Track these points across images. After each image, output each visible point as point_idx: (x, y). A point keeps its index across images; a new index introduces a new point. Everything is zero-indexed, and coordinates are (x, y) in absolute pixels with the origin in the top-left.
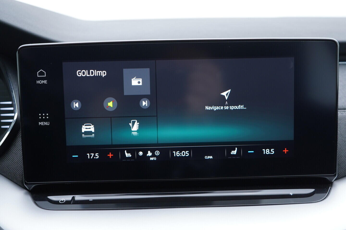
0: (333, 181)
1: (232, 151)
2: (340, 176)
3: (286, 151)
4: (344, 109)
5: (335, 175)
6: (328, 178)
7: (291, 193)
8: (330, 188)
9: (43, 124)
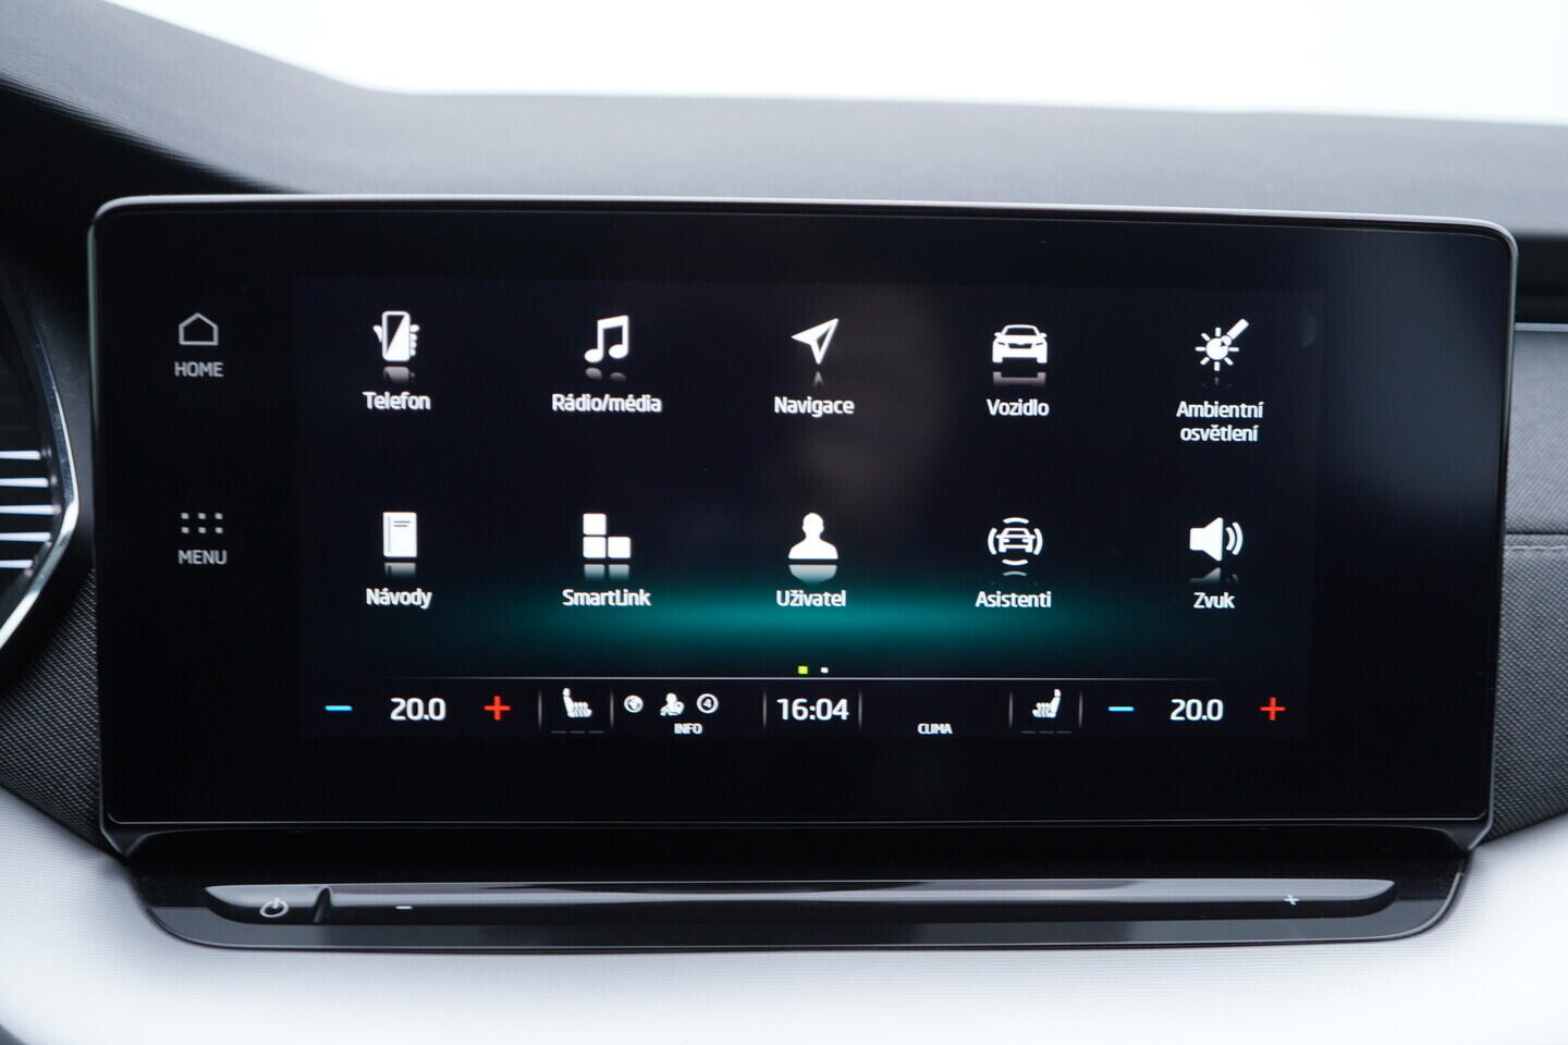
0: (1471, 847)
1: (1038, 705)
2: (1502, 824)
3: (1273, 709)
4: (1526, 533)
5: (1483, 822)
6: (1450, 833)
7: (1290, 896)
8: (1461, 878)
9: (198, 560)
